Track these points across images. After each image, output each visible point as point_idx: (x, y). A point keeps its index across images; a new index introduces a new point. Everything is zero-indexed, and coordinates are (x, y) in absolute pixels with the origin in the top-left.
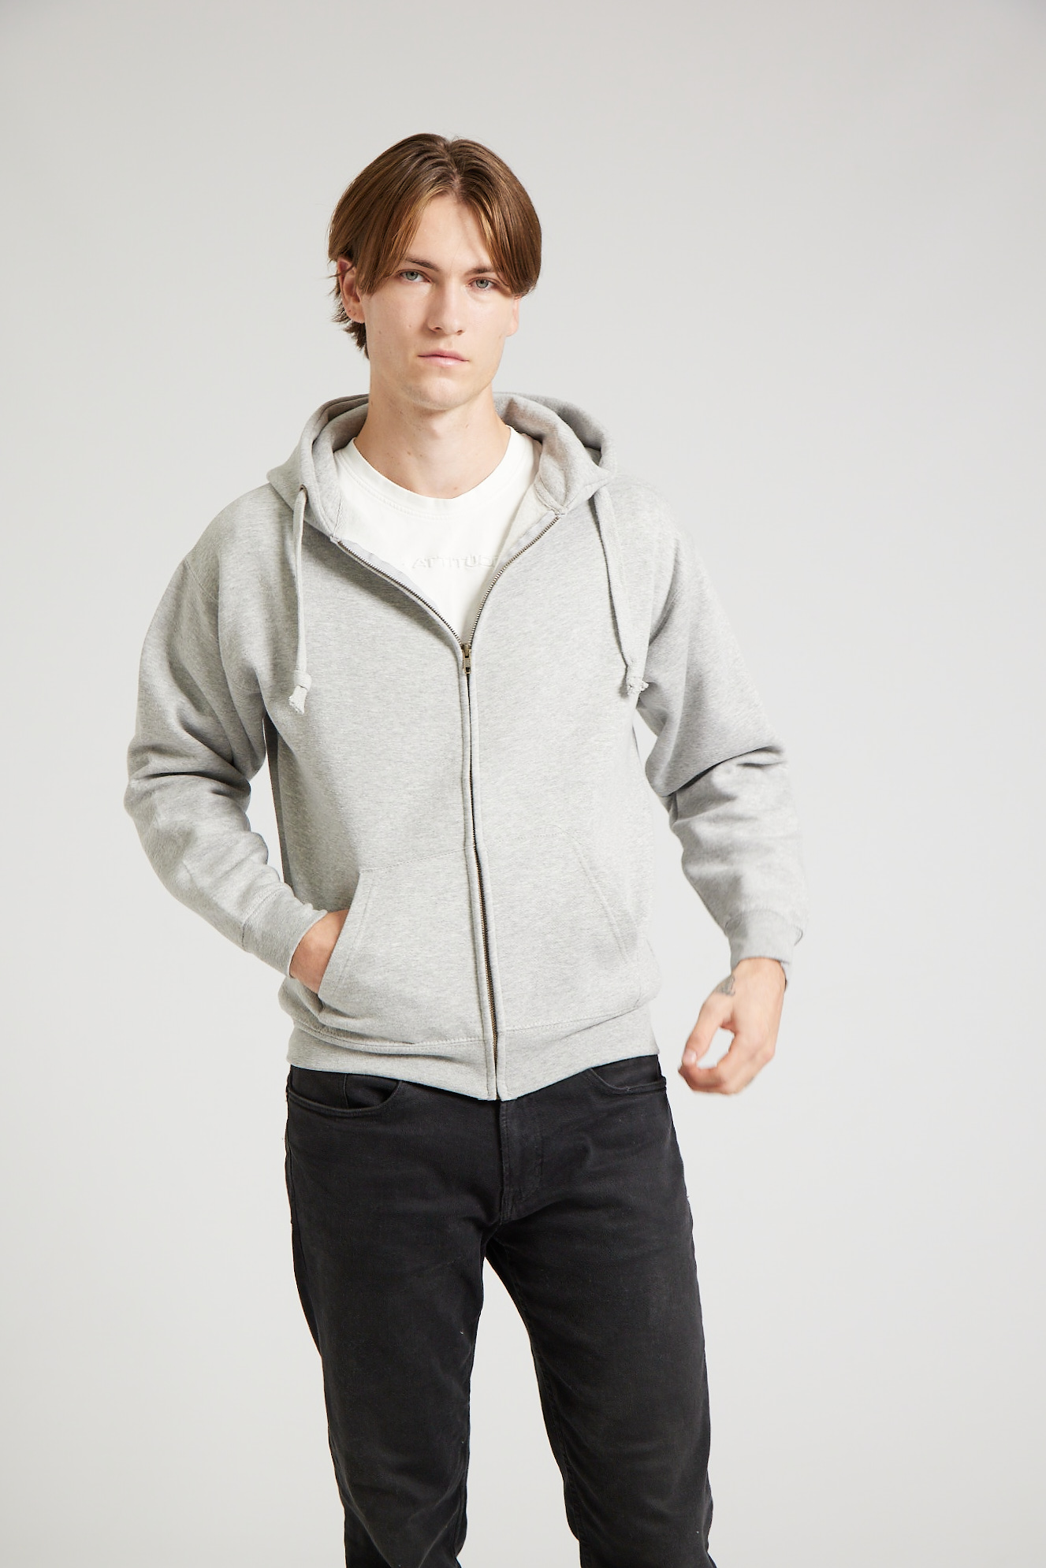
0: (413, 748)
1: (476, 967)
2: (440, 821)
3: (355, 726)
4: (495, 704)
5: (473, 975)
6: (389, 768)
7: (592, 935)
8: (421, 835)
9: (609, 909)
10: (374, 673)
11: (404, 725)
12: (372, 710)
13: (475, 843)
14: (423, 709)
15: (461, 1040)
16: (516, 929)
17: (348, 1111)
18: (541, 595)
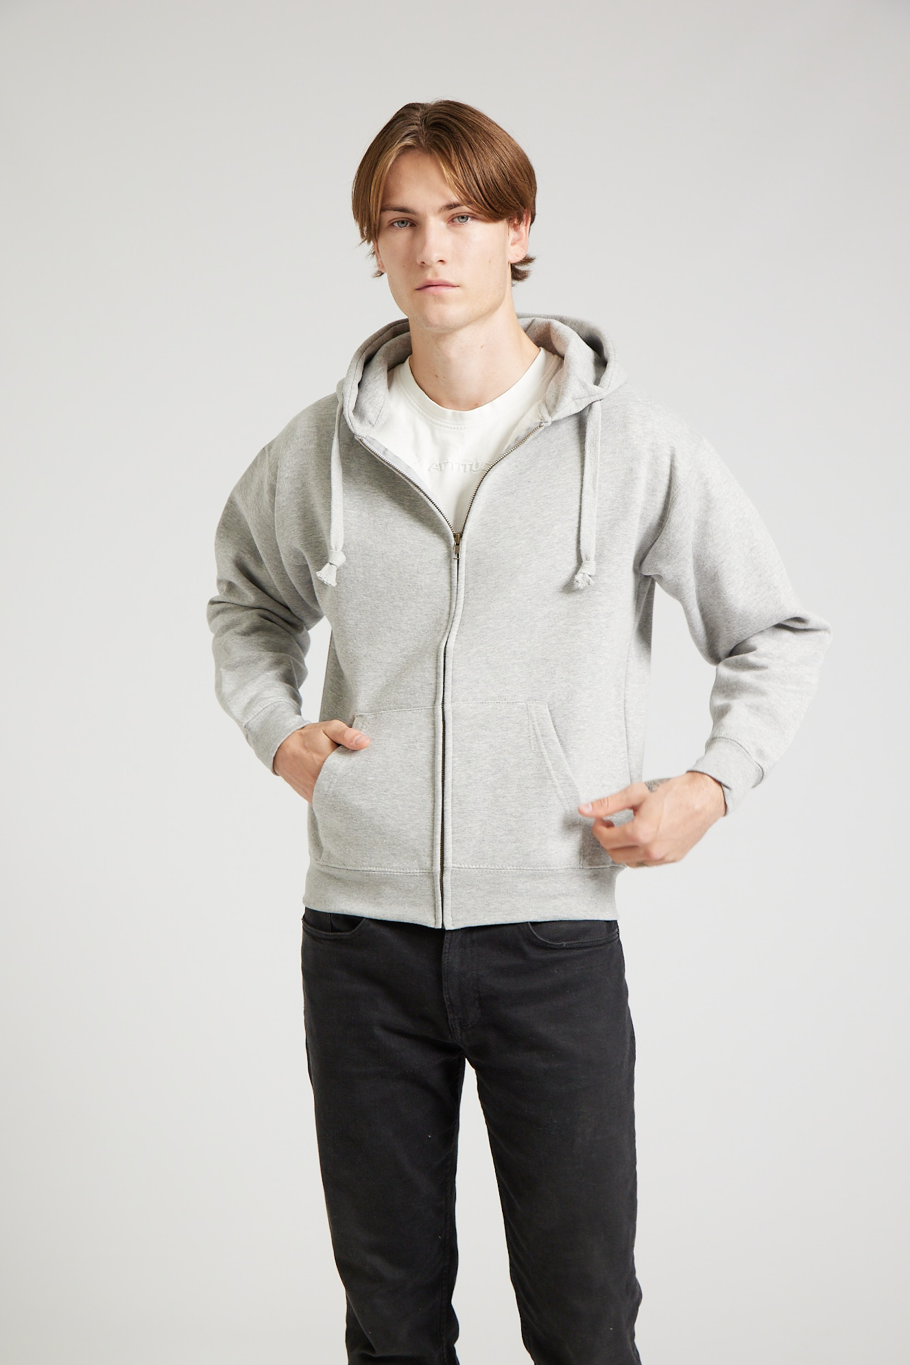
0: (410, 619)
1: (434, 809)
2: (418, 681)
3: (365, 597)
4: (478, 587)
5: (429, 816)
6: (389, 634)
7: (536, 793)
8: (401, 690)
9: (553, 772)
10: (383, 554)
11: (403, 600)
12: (380, 586)
13: (443, 703)
14: (420, 587)
15: (416, 871)
16: (470, 781)
17: (331, 934)
18: (529, 495)
